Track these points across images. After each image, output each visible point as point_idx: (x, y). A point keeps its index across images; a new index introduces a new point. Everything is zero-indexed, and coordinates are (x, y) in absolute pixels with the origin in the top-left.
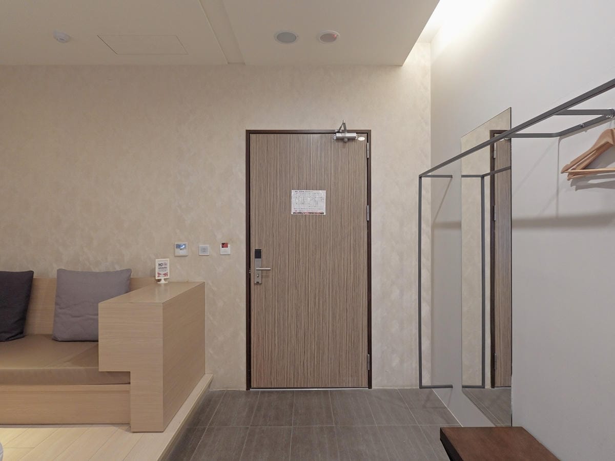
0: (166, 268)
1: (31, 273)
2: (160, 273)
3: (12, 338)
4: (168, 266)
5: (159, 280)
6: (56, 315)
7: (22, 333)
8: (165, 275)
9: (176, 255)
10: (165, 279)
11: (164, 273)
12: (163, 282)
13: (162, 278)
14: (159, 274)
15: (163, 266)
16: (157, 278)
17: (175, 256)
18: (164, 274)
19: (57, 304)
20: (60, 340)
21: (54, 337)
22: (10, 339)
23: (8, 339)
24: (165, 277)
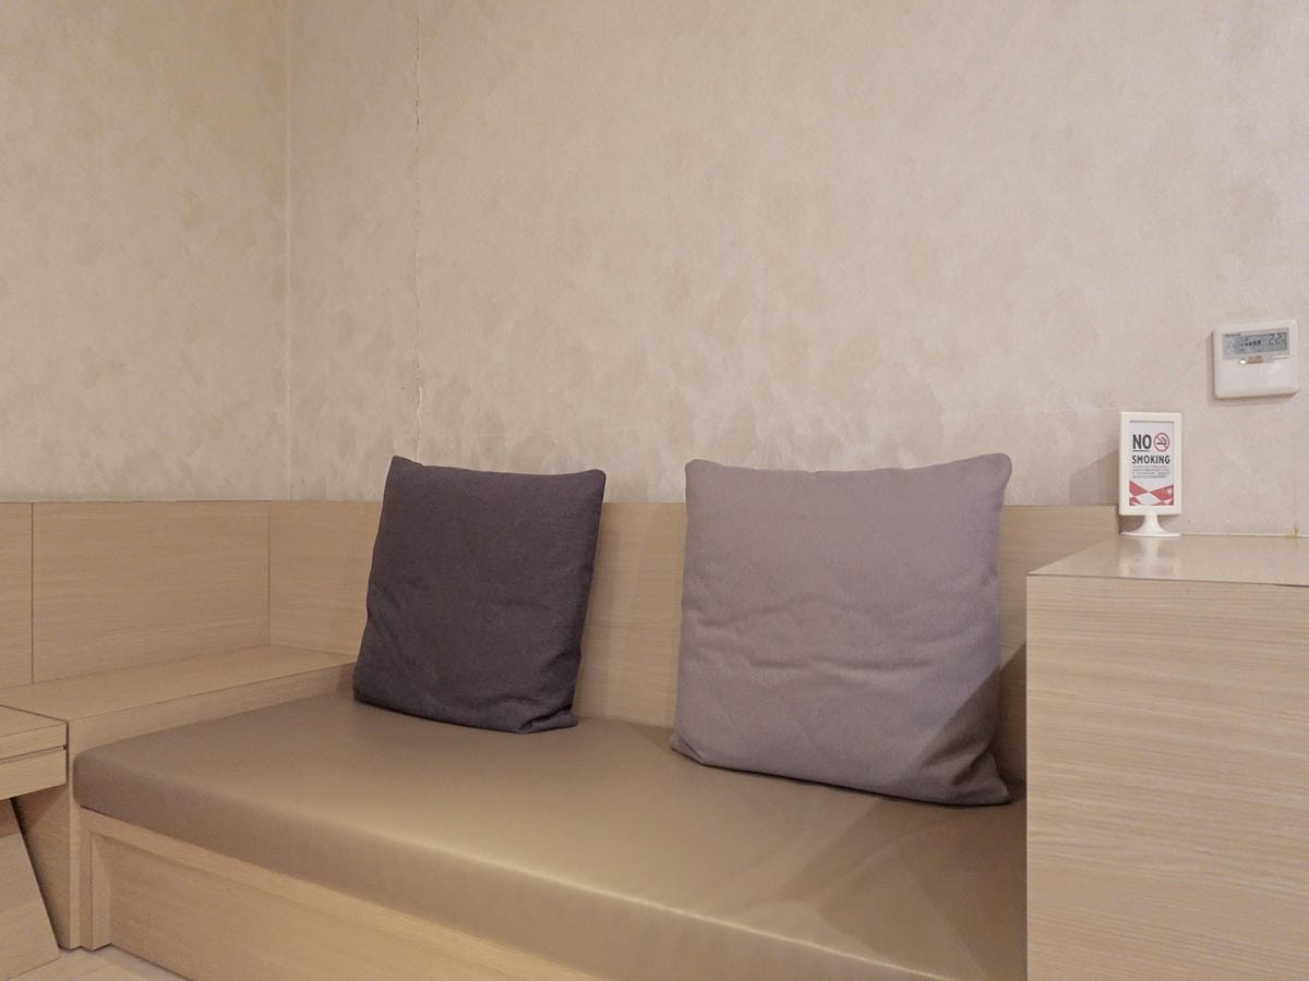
0: (1164, 460)
1: (598, 478)
2: (1140, 482)
3: (541, 725)
4: (1175, 452)
5: (1138, 521)
6: (687, 650)
7: (567, 707)
8: (1164, 495)
9: (1220, 392)
10: (1161, 519)
11: (1159, 484)
12: (1152, 528)
13: (1148, 508)
14: (1136, 490)
15: (1153, 452)
16: (1126, 510)
17: (1216, 399)
18: (1157, 493)
19: (688, 602)
20: (704, 756)
21: (682, 741)
22: (537, 725)
23: (528, 726)
24: (1166, 510)
